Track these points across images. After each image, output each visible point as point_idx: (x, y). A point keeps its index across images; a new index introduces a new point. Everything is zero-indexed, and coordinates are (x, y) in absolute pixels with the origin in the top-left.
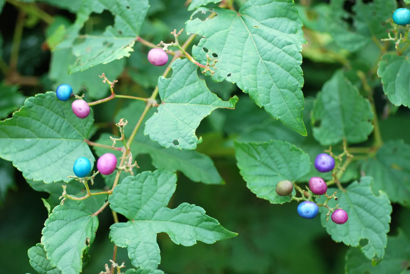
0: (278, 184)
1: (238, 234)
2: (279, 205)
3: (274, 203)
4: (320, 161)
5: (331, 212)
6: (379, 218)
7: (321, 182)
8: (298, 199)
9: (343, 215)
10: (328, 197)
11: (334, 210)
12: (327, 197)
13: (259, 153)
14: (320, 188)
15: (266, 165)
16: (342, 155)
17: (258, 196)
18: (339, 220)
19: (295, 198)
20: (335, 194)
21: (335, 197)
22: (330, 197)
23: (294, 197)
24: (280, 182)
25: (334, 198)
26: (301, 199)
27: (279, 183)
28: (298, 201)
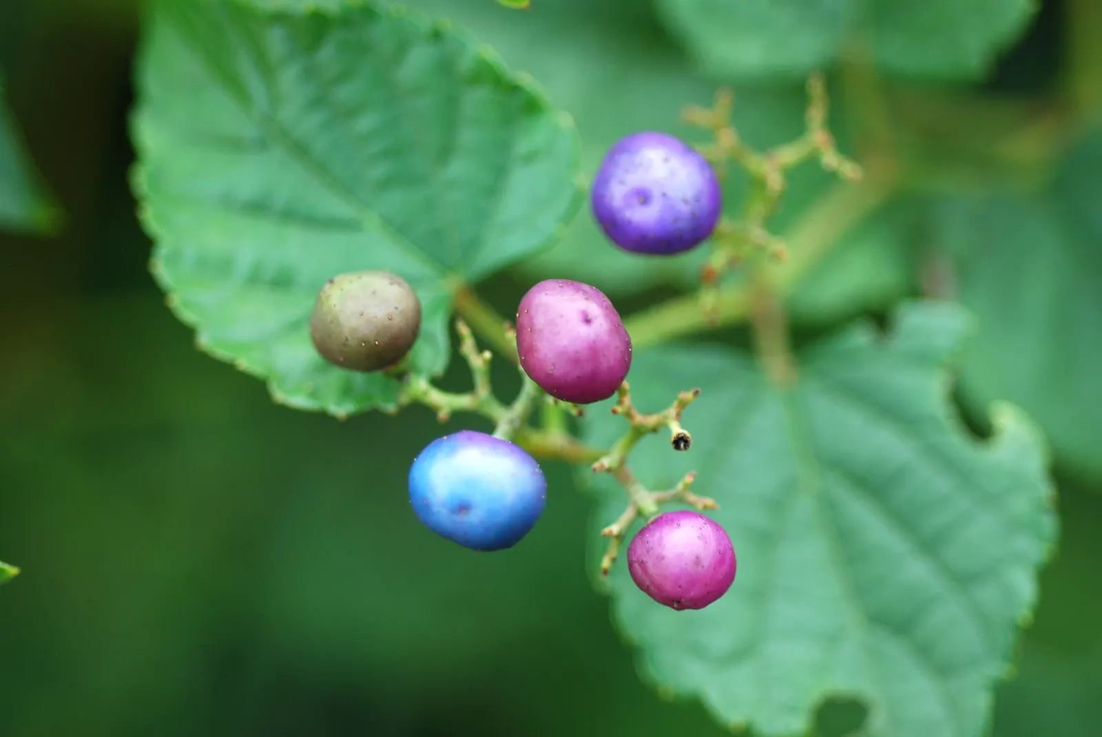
0: (327, 287)
1: (12, 571)
2: (321, 418)
3: (300, 401)
4: (622, 182)
5: (639, 513)
6: (964, 580)
7: (587, 321)
8: (445, 402)
9: (697, 558)
10: (639, 418)
11: (660, 502)
12: (628, 415)
13: (267, 70)
14: (576, 361)
15: (300, 150)
16: (789, 155)
17: (205, 341)
18: (669, 586)
19: (425, 393)
20: (683, 405)
21: (676, 429)
22: (652, 420)
23: (420, 387)
24: (336, 279)
25: (669, 431)
26: (463, 401)
27: (331, 282)
28: (443, 414)
